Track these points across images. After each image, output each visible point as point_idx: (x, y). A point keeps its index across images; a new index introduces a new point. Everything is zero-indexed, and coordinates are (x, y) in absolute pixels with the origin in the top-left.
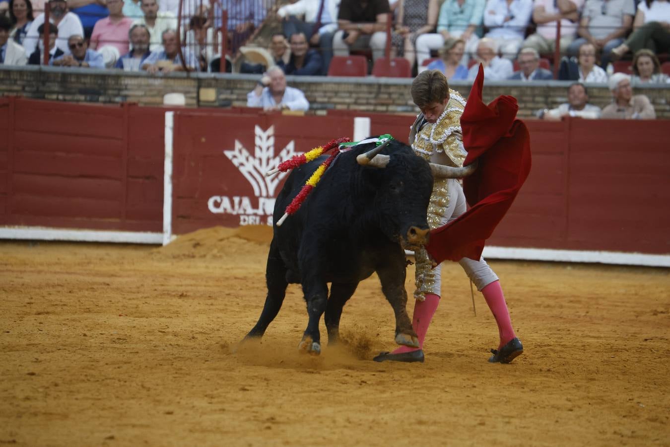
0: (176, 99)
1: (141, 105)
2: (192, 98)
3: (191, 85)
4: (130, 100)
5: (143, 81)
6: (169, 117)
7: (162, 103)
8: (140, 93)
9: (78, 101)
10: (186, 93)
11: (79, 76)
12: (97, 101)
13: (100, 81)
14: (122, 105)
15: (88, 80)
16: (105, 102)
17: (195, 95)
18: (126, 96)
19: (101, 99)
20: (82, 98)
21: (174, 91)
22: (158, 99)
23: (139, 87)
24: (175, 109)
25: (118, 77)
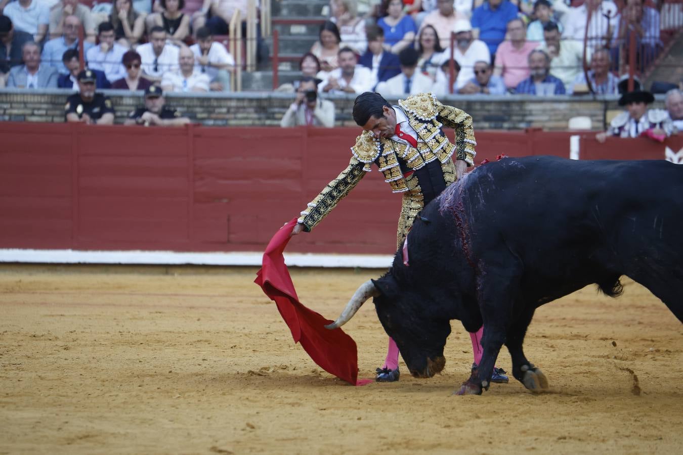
0: (582, 123)
1: (545, 130)
2: (598, 121)
3: (597, 108)
4: (536, 125)
5: (548, 106)
6: (575, 142)
7: (567, 127)
8: (545, 118)
9: (482, 128)
10: (591, 116)
11: (483, 103)
12: (501, 127)
13: (504, 108)
14: (527, 131)
15: (491, 107)
16: (509, 129)
17: (601, 118)
18: (530, 122)
19: (506, 125)
20: (486, 125)
21: (579, 114)
22: (562, 124)
23: (544, 111)
24: (580, 133)
25: (522, 103)
